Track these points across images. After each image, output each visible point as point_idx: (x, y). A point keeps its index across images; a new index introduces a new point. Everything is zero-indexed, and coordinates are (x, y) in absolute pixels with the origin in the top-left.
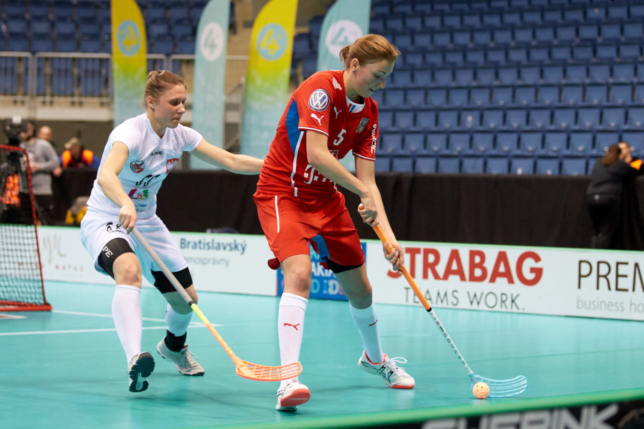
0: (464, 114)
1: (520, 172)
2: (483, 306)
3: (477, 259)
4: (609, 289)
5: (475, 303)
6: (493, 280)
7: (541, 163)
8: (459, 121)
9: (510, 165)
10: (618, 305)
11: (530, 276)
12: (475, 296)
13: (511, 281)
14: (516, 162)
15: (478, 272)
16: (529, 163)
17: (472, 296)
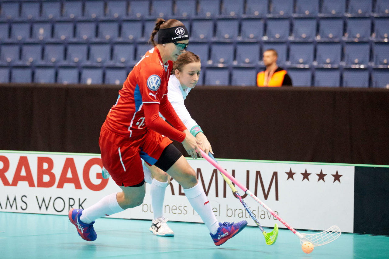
0: (36, 26)
1: (89, 82)
2: (51, 210)
3: (46, 166)
4: (173, 193)
5: (43, 207)
6: (60, 186)
7: (110, 74)
8: (31, 32)
9: (80, 75)
10: (181, 208)
11: (97, 182)
12: (44, 200)
13: (78, 186)
14: (85, 72)
15: (46, 178)
16: (99, 73)
17: (40, 201)
